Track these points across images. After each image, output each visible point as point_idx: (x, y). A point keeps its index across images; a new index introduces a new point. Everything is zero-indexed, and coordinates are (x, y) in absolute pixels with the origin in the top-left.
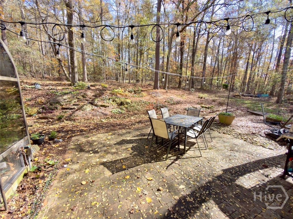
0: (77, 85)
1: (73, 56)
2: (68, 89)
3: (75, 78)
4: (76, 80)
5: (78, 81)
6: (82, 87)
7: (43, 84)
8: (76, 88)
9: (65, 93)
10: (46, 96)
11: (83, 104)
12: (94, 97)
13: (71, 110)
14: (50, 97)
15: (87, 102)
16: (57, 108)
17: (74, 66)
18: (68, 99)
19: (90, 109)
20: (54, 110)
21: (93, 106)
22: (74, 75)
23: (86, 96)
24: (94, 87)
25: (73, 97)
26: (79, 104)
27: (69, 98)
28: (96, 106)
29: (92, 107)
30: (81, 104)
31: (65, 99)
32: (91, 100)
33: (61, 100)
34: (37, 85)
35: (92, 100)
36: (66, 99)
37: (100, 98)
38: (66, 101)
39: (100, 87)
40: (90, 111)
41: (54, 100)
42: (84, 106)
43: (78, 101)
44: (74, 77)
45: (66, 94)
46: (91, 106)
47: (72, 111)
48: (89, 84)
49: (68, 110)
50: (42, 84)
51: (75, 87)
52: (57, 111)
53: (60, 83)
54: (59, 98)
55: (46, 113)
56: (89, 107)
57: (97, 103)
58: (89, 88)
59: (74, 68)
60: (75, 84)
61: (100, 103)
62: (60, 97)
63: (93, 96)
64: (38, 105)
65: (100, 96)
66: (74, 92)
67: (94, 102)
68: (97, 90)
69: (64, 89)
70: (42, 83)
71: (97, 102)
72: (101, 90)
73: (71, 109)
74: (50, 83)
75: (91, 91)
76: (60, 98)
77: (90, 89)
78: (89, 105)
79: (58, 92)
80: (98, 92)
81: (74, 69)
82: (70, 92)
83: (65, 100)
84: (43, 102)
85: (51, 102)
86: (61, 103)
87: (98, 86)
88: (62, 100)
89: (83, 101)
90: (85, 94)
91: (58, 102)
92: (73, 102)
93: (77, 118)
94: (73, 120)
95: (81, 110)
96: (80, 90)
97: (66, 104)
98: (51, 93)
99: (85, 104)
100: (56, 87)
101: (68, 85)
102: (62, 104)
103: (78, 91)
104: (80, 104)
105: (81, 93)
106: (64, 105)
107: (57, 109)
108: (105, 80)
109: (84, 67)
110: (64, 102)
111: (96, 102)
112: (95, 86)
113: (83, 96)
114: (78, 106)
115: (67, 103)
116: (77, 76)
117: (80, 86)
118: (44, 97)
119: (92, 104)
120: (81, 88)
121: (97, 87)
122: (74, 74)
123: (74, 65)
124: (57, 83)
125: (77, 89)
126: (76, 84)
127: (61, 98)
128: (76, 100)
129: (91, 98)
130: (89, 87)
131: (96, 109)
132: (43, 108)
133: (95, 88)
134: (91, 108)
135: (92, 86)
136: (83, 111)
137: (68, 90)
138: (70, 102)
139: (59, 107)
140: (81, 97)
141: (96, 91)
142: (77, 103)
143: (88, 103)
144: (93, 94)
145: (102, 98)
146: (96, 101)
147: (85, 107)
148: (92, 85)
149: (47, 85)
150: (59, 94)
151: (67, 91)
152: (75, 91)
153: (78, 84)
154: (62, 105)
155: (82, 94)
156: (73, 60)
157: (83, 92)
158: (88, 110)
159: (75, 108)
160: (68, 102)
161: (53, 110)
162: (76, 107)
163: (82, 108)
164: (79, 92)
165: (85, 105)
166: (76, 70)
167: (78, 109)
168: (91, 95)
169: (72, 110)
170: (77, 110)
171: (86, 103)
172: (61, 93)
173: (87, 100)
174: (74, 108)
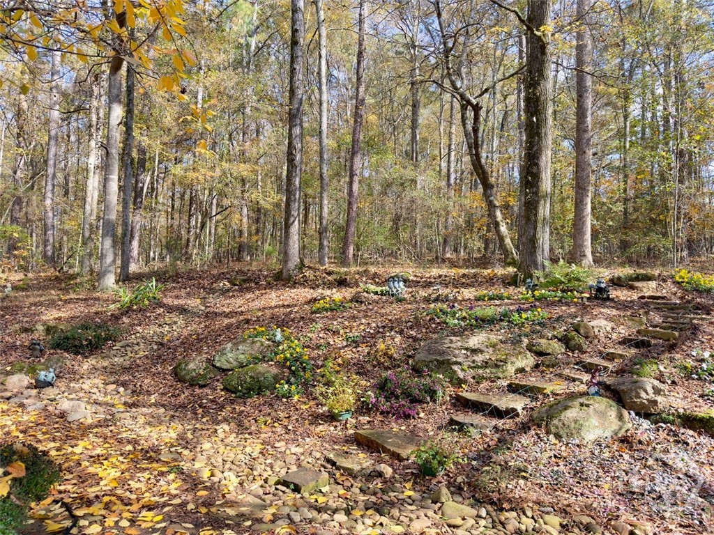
0: (542, 280)
1: (535, 149)
2: (501, 298)
3: (534, 247)
4: (539, 258)
5: (547, 263)
6: (563, 291)
7: (419, 279)
8: (537, 293)
9: (483, 321)
10: (411, 328)
11: (559, 387)
12: (633, 351)
13: (494, 422)
14: (419, 336)
15: (586, 377)
16: (435, 392)
17: (536, 193)
18: (491, 350)
19: (608, 434)
20: (420, 402)
21: (625, 412)
22: (535, 235)
23: (582, 340)
24: (632, 288)
25: (516, 342)
26: (540, 390)
27: (494, 346)
28: (647, 416)
29: (620, 417)
30: (554, 387)
31: (475, 351)
32: (610, 366)
33: (457, 352)
34: (396, 284)
35: (620, 372)
36: (482, 352)
37: (672, 359)
38: (479, 358)
39: (668, 289)
40: (607, 455)
41: (429, 351)
42: (566, 408)
43: (537, 366)
44: (529, 244)
45: (484, 323)
46: (613, 414)
47: (496, 428)
48: (606, 274)
49: (478, 419)
50: (415, 279)
51: (533, 291)
52: (430, 413)
53: (475, 275)
54: (451, 342)
55: (388, 413)
56: (602, 415)
57: (652, 396)
58: (600, 295)
59: (538, 202)
60: (531, 276)
61: (676, 401)
62: (454, 338)
63: (625, 342)
64: (375, 366)
65: (672, 348)
66: (524, 316)
67: (638, 386)
68: (648, 304)
69: (484, 300)
70: (415, 276)
71: (657, 391)
72: (673, 308)
73: (497, 413)
74: (440, 276)
75: (615, 312)
76: (457, 342)
77: (608, 299)
78: (602, 404)
79: (454, 315)
80: (658, 319)
81: (536, 208)
82: (505, 317)
83: (475, 358)
84: (390, 357)
85: (418, 357)
86: (455, 368)
87: (653, 284)
88: (463, 352)
89: (566, 372)
90: (577, 331)
91: (442, 363)
92: (511, 369)
93: (518, 488)
94: (492, 503)
95: (548, 433)
96: (553, 303)
97: (478, 380)
98: (428, 318)
99: (572, 396)
100: (455, 290)
101: (503, 282)
102: (461, 375)
103: (542, 313)
104: (548, 391)
105: (559, 319)
106: (465, 382)
107: (435, 401)
108: (685, 253)
109: (582, 201)
110: (470, 367)
111: (650, 390)
112: (637, 284)
113: (565, 340)
114: (537, 399)
115: (481, 371)
116: (545, 238)
117: (555, 284)
118: (401, 332)
119: (619, 397)
120: (559, 294)
121: (649, 288)
122: (535, 229)
123: (538, 188)
124: (464, 276)
125: (538, 300)
126: (537, 273)
127: (459, 344)
128: (528, 361)
129: (610, 357)
130: (600, 290)
131: (644, 438)
132: (382, 387)
133: (635, 297)
134: (615, 427)
135: (617, 283)
136: (558, 436)
137: (497, 302)
138: (497, 366)
139: (446, 392)
140: (557, 348)
141: (647, 313)
142: (533, 381)
143: (594, 389)
144: (623, 331)
145: (690, 363)
146: (649, 383)
147: (571, 414)
148: (619, 278)
149: (428, 284)
150: (456, 321)
151: (490, 311)
152: (526, 310)
153: (546, 276)
154: (460, 382)
155: (561, 329)
156: (537, 165)
157: (570, 316)
158: (590, 436)
159: (514, 410)
160: (486, 364)
161: (415, 401)
162: (518, 403)
163: (555, 422)
164: (547, 315)
165: (576, 403)
166: (544, 210)
167: (532, 420)
168: (614, 336)
169: (500, 423)
170: (525, 428)
171: (583, 388)
172: (464, 319)
173: (588, 368)
174: (511, 413)
